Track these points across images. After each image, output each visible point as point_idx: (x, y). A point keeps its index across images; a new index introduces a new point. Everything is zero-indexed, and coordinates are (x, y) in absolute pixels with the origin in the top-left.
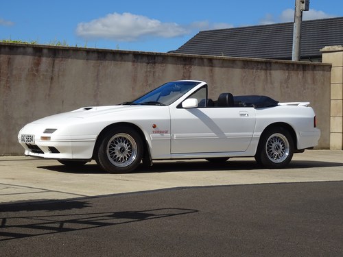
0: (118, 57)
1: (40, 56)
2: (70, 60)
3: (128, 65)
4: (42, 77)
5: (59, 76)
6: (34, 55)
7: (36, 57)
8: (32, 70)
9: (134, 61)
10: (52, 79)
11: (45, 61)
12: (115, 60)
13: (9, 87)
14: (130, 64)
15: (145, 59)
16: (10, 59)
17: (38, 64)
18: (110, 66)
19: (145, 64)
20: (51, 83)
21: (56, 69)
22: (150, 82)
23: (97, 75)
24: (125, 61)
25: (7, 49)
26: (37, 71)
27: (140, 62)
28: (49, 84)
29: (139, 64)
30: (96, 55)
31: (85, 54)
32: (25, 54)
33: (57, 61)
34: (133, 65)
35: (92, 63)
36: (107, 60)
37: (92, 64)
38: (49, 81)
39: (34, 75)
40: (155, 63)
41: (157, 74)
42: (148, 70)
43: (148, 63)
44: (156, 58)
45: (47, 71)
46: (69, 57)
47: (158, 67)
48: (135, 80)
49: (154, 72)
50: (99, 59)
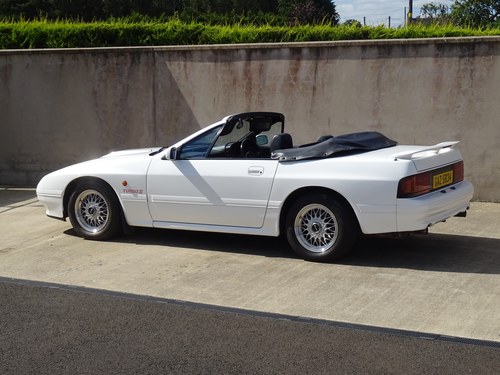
0: (410, 51)
1: (299, 59)
2: (338, 61)
3: (427, 64)
4: (301, 88)
5: (323, 85)
6: (291, 58)
7: (294, 61)
8: (289, 78)
9: (436, 56)
10: (314, 89)
11: (306, 65)
12: (405, 56)
13: (262, 103)
14: (431, 60)
15: (456, 51)
16: (262, 65)
17: (296, 70)
18: (397, 66)
19: (456, 59)
20: (314, 95)
21: (320, 75)
22: (464, 88)
23: (378, 81)
24: (422, 56)
25: (259, 53)
26: (295, 79)
27: (448, 57)
28: (311, 96)
29: (446, 59)
30: (375, 51)
31: (359, 50)
32: (279, 57)
33: (321, 64)
34: (436, 62)
35: (370, 63)
36: (393, 57)
37: (370, 65)
38: (311, 92)
39: (291, 85)
40: (474, 56)
41: (477, 74)
42: (462, 68)
43: (461, 57)
44: (477, 47)
45: (308, 78)
46: (336, 58)
47: (480, 62)
48: (438, 84)
49: (472, 71)
50: (380, 56)
